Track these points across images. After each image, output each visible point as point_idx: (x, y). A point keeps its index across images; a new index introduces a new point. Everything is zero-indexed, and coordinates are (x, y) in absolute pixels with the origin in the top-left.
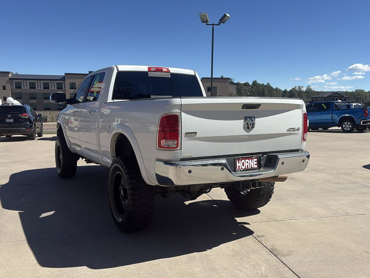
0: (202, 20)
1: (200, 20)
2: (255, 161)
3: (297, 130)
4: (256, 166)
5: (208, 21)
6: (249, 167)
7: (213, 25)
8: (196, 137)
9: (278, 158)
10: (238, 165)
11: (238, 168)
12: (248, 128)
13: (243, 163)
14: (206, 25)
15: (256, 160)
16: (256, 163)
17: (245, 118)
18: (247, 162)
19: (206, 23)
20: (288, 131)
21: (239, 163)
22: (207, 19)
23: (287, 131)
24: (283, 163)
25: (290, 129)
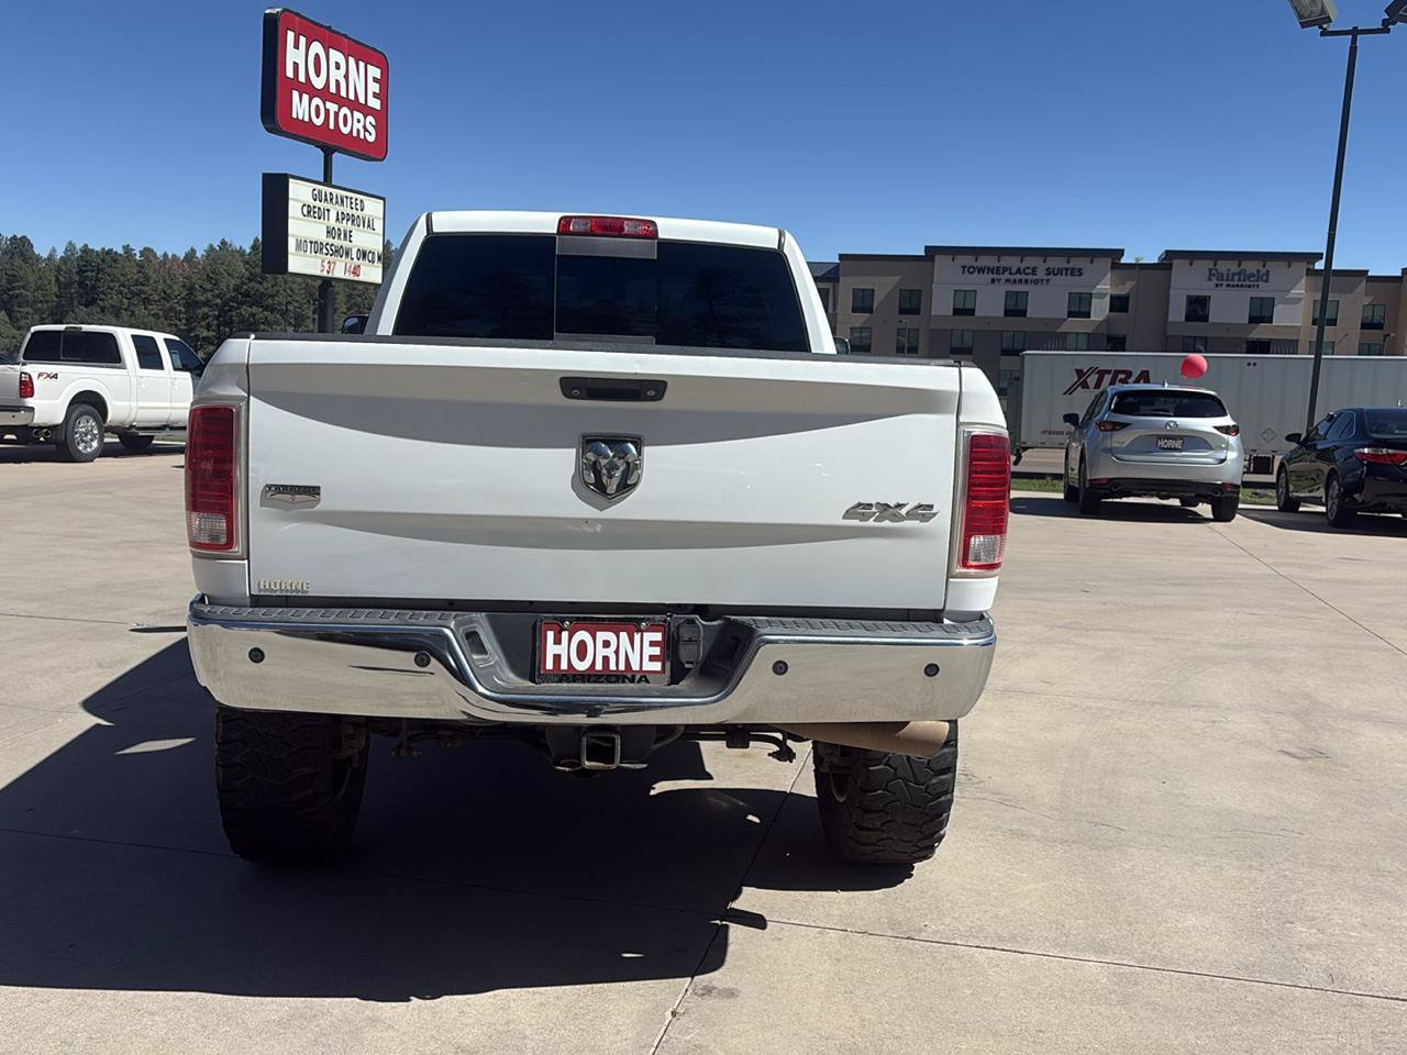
0: (1300, 16)
1: (1292, 11)
2: (653, 644)
3: (909, 515)
4: (657, 666)
5: (1328, 20)
6: (613, 667)
7: (1355, 32)
8: (318, 507)
9: (756, 641)
10: (551, 649)
11: (549, 665)
12: (600, 487)
13: (582, 646)
14: (1322, 34)
15: (658, 636)
16: (657, 651)
17: (589, 442)
18: (606, 644)
19: (1320, 28)
20: (848, 515)
21: (558, 641)
22: (1323, 11)
23: (844, 517)
24: (780, 668)
25: (860, 510)
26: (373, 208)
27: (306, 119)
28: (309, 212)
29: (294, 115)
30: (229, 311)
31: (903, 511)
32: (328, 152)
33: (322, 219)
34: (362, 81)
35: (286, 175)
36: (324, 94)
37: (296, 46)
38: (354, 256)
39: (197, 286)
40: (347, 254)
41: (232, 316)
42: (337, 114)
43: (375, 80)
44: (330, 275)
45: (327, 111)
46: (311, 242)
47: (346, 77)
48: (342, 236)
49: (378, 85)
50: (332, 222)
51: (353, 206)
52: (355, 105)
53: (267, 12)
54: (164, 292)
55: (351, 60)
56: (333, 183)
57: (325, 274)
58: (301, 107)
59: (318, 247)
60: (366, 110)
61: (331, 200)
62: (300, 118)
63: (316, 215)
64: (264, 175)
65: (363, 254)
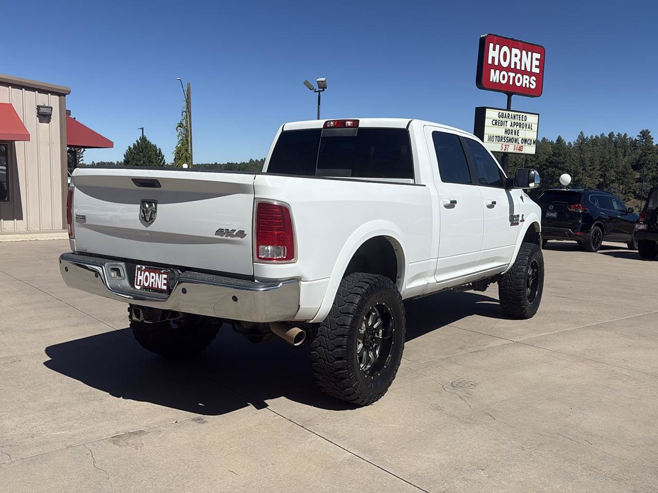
4: (165, 287)
6: (154, 286)
8: (86, 223)
9: (178, 280)
10: (139, 278)
12: (146, 219)
13: (147, 277)
16: (165, 282)
17: (143, 203)
18: (153, 278)
20: (217, 233)
21: (141, 275)
23: (215, 234)
24: (184, 291)
25: (220, 232)
26: (532, 119)
27: (497, 81)
28: (496, 123)
29: (491, 80)
30: (543, 170)
31: (234, 233)
32: (510, 95)
33: (503, 126)
34: (530, 61)
35: (485, 107)
36: (508, 69)
37: (494, 49)
38: (520, 142)
39: (529, 160)
40: (516, 141)
41: (544, 173)
42: (514, 78)
43: (537, 59)
44: (506, 151)
45: (509, 77)
46: (496, 137)
47: (521, 60)
48: (513, 133)
49: (538, 62)
50: (509, 127)
51: (521, 119)
52: (524, 72)
53: (482, 36)
54: (515, 162)
55: (524, 52)
56: (511, 109)
57: (503, 151)
58: (495, 76)
59: (500, 139)
60: (531, 74)
61: (509, 117)
62: (494, 81)
63: (500, 124)
64: (476, 108)
65: (525, 141)
